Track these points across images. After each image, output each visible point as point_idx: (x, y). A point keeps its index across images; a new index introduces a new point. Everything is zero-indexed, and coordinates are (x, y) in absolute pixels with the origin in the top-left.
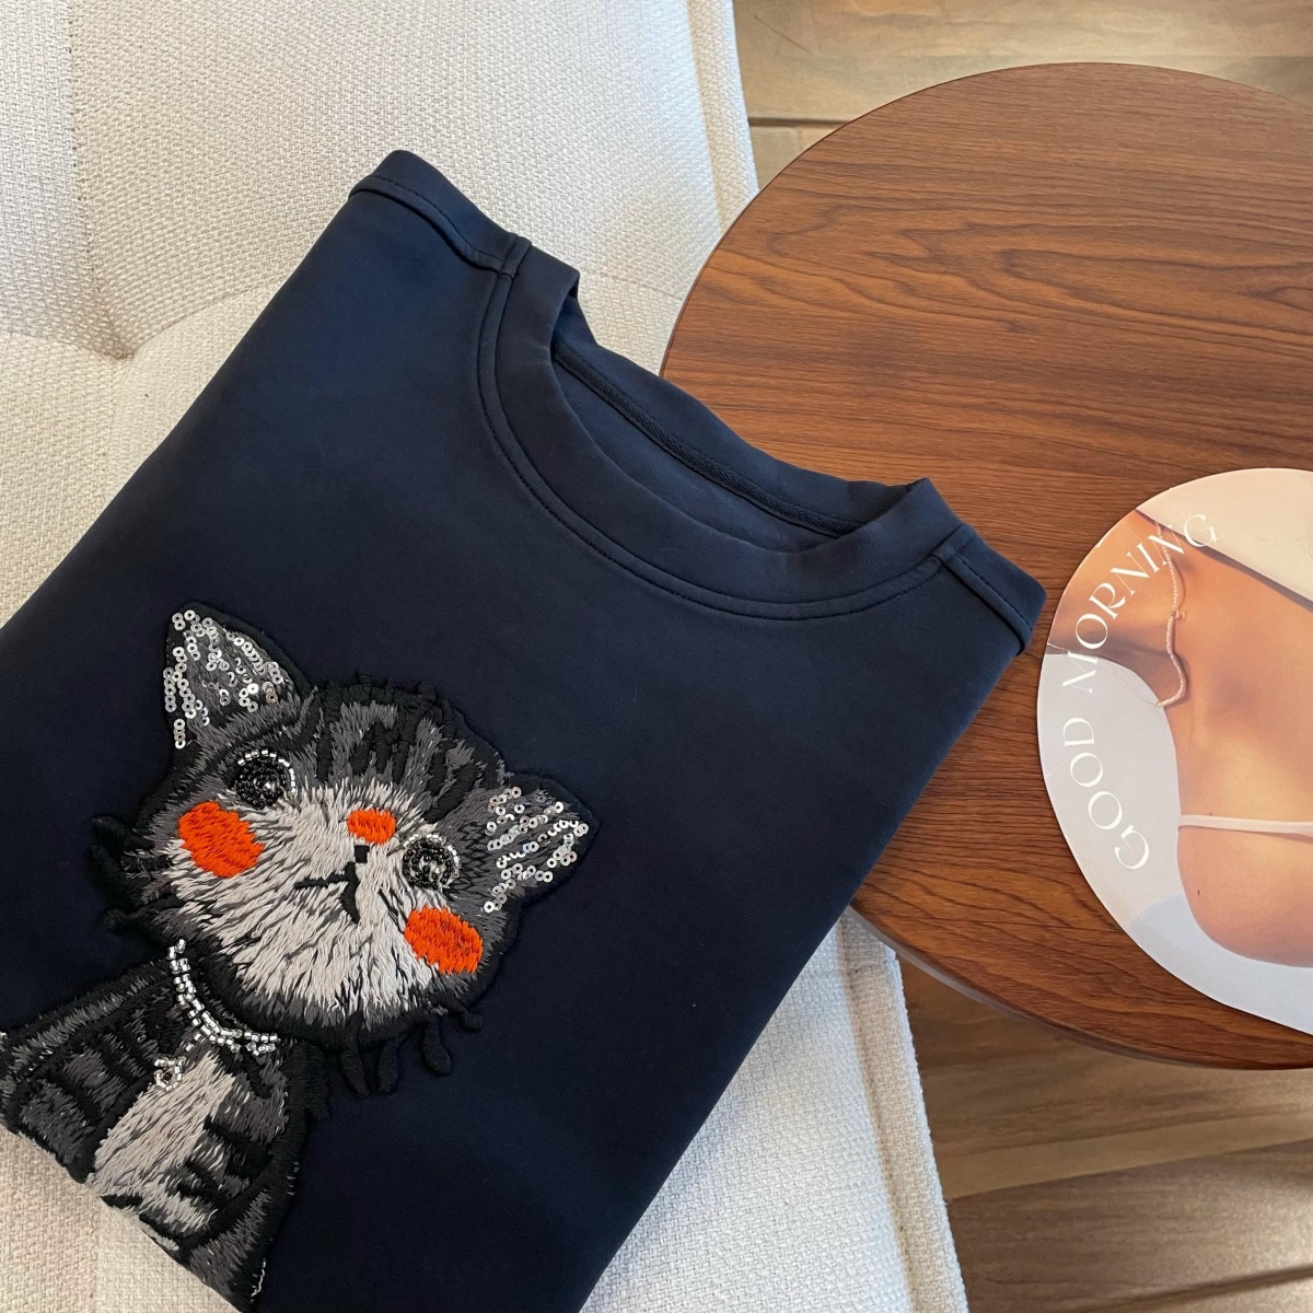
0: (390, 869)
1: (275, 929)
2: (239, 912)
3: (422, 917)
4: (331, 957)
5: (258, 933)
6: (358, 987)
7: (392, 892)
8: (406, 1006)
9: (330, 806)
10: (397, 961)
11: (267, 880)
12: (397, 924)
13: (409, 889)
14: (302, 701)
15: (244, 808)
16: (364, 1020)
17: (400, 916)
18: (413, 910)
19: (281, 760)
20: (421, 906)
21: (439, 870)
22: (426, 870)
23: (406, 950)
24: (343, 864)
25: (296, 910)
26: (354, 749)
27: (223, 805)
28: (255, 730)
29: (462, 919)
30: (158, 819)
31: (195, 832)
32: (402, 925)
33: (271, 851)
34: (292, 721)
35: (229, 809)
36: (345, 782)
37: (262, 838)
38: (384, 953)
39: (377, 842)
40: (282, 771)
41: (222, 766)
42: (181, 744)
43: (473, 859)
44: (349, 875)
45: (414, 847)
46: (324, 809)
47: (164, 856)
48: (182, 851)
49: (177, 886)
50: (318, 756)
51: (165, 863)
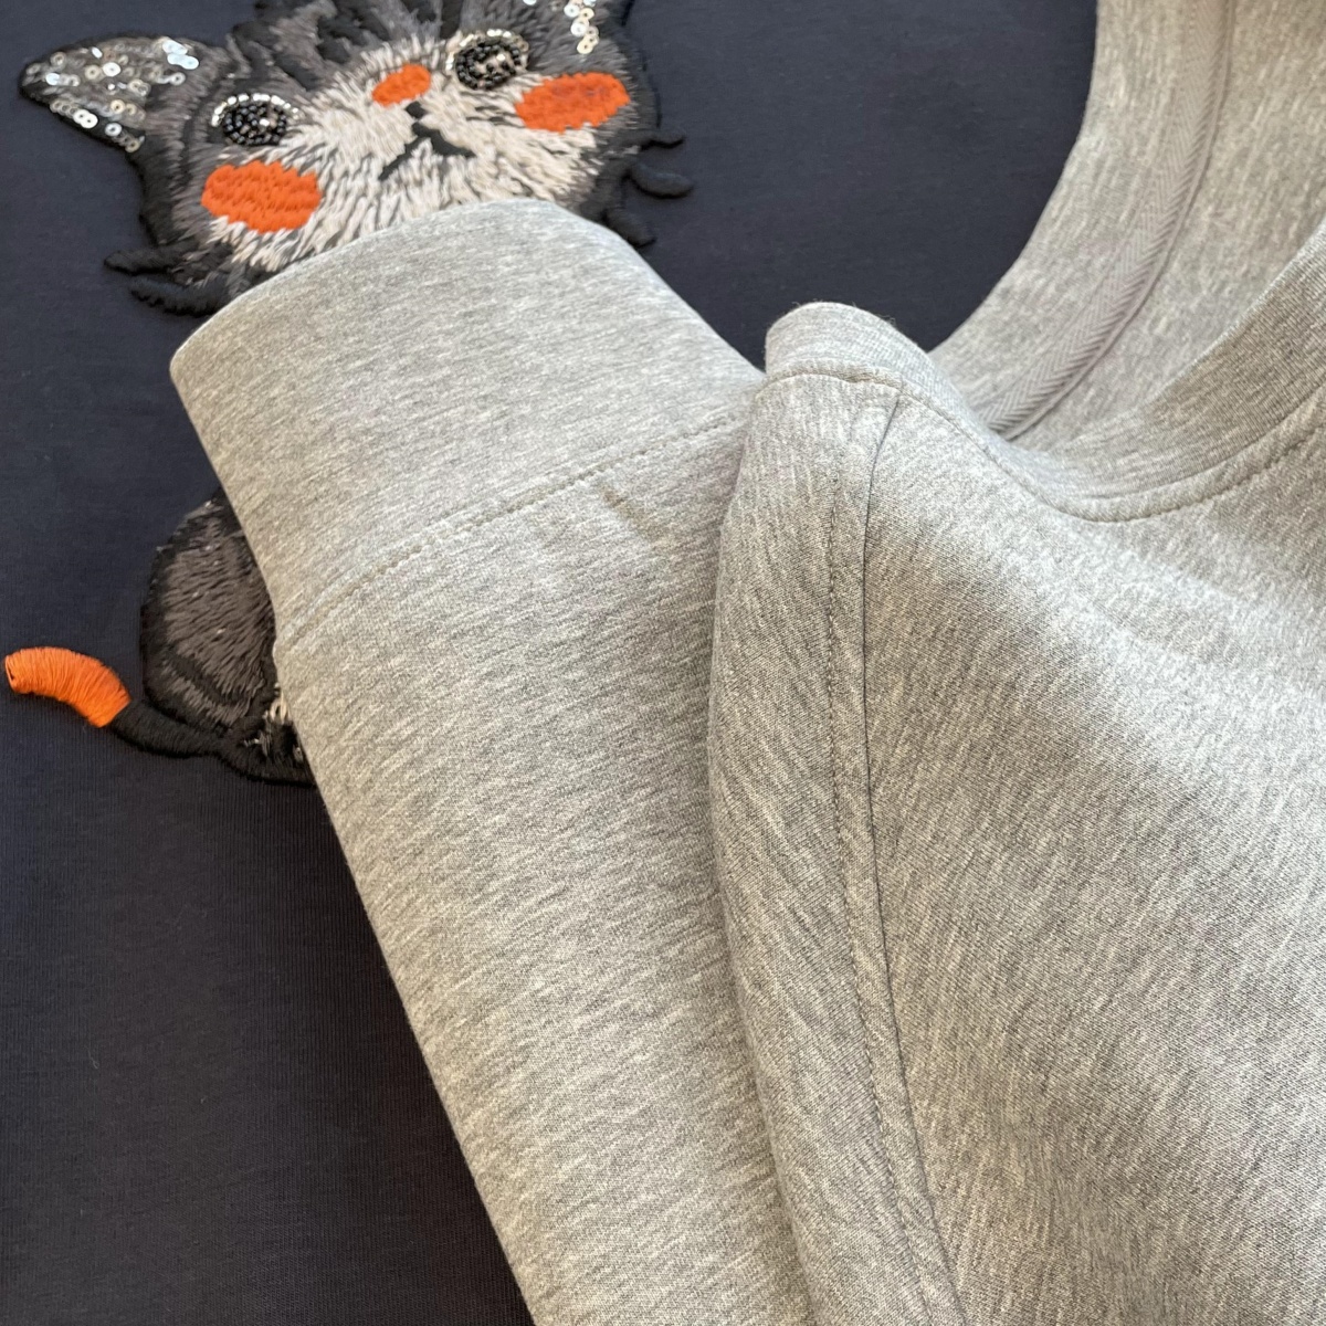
0: (458, 97)
3: (529, 102)
7: (480, 109)
8: (593, 172)
9: (345, 101)
10: (545, 148)
12: (512, 125)
13: (492, 94)
15: (259, 153)
17: (508, 118)
18: (515, 105)
19: (257, 97)
20: (518, 97)
21: (502, 57)
22: (490, 69)
23: (544, 136)
24: (408, 131)
25: (402, 194)
26: (321, 50)
27: (234, 163)
28: (203, 93)
29: (571, 75)
30: (178, 214)
31: (230, 202)
32: (517, 121)
33: (326, 172)
34: (233, 67)
35: (244, 162)
36: (338, 76)
37: (305, 167)
38: (525, 153)
39: (423, 91)
40: (265, 105)
41: (200, 135)
42: (134, 145)
43: (525, 22)
44: (421, 132)
45: (457, 64)
46: (341, 107)
47: (218, 243)
48: (233, 226)
49: (259, 262)
50: (291, 75)
51: (225, 250)
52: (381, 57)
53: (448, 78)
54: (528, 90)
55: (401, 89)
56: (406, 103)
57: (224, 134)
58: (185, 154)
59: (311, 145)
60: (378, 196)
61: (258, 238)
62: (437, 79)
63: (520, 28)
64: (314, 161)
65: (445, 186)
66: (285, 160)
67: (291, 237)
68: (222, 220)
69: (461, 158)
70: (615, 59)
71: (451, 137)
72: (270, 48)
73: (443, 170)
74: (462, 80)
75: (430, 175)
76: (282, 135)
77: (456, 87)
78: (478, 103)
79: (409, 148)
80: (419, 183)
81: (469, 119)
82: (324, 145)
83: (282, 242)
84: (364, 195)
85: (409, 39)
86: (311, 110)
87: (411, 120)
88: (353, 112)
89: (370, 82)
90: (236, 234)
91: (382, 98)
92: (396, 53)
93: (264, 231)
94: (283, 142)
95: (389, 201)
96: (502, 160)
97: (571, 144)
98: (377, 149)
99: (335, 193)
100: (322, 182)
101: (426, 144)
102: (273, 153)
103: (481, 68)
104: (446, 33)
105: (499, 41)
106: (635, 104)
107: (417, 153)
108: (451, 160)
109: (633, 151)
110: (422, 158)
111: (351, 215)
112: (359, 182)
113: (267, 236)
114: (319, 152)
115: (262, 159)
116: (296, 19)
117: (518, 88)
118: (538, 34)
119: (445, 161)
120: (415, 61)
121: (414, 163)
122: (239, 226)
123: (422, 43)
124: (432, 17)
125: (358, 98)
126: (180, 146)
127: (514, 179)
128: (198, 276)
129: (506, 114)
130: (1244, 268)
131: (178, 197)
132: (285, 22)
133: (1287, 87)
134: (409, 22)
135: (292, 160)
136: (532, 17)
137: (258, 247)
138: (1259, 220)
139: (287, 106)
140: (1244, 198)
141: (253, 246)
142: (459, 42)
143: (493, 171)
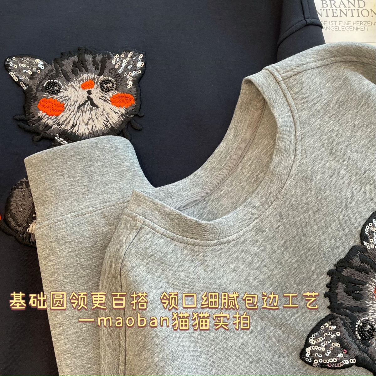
0: (99, 92)
1: (79, 120)
2: (67, 121)
3: (113, 98)
4: (97, 118)
5: (75, 123)
6: (108, 121)
7: (102, 97)
8: (123, 120)
9: (74, 86)
10: (114, 111)
11: (70, 110)
12: (108, 103)
13: (106, 93)
14: (51, 65)
15: (52, 96)
16: (114, 128)
17: (108, 101)
18: (110, 97)
19: (55, 81)
20: (111, 96)
21: (110, 85)
22: (107, 87)
23: (114, 108)
24: (86, 97)
25: (81, 113)
26: (72, 70)
27: (46, 98)
28: (43, 77)
29: (124, 93)
30: (32, 108)
31: (44, 107)
32: (110, 102)
33: (66, 103)
34: (52, 71)
35: (49, 98)
36: (74, 79)
37: (62, 101)
38: (110, 111)
39: (92, 88)
40: (57, 83)
41: (40, 89)
42: (25, 88)
43: (118, 77)
44: (89, 99)
45: (101, 83)
46: (74, 87)
47: (39, 117)
48: (43, 113)
49: (47, 123)
50: (64, 76)
51: (41, 119)
52: (85, 76)
53: (98, 86)
54: (114, 95)
55: (87, 86)
56: (88, 90)
57: (45, 89)
58: (36, 93)
59: (65, 96)
60: (76, 112)
61: (48, 117)
62: (96, 85)
63: (116, 78)
64: (64, 100)
65: (91, 114)
66: (58, 99)
67: (55, 118)
68: (41, 111)
69: (96, 108)
70: (134, 92)
71: (95, 102)
72: (61, 67)
73: (92, 110)
74: (101, 88)
75: (88, 111)
76: (59, 92)
77: (99, 89)
78: (102, 95)
79: (86, 102)
80: (86, 112)
81: (100, 98)
82: (68, 96)
83: (53, 119)
84: (73, 111)
85: (92, 73)
86: (67, 86)
87: (88, 95)
88: (76, 89)
89: (81, 82)
90: (43, 115)
91: (83, 87)
92: (88, 76)
93: (50, 116)
94: (59, 94)
95: (78, 114)
96: (104, 111)
97: (120, 111)
98: (79, 100)
99: (67, 109)
100: (65, 106)
101: (89, 102)
102: (56, 97)
103: (105, 86)
104: (100, 75)
105: (110, 81)
106: (136, 104)
107: (87, 104)
108: (94, 108)
109: (132, 116)
110: (88, 105)
111: (69, 116)
112: (73, 108)
113: (50, 117)
114: (66, 98)
115: (53, 98)
116: (69, 60)
117: (112, 94)
118: (119, 81)
119: (92, 108)
120: (92, 79)
121: (86, 106)
122: (45, 113)
123: (94, 75)
124: (98, 69)
125: (77, 85)
126: (35, 91)
127: (105, 117)
128: (33, 124)
129: (108, 100)
130: (242, 184)
131: (32, 104)
132: (66, 60)
133: (263, 147)
134: (93, 68)
135: (59, 99)
136: (119, 76)
137: (48, 120)
138: (248, 175)
139: (62, 85)
140: (247, 168)
141: (47, 119)
142: (102, 78)
143: (102, 114)
